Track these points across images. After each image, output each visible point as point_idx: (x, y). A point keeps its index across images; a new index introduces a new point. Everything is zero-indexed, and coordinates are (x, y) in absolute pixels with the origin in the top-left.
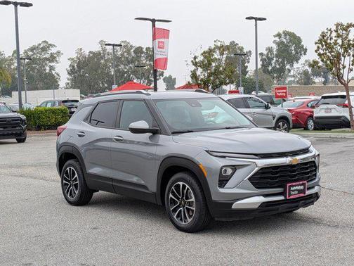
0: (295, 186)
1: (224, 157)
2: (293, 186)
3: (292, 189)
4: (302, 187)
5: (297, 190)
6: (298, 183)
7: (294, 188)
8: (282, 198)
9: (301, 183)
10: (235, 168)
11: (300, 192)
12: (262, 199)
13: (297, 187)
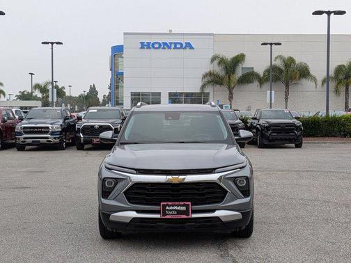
0: (173, 206)
1: (110, 169)
2: (169, 206)
3: (167, 208)
4: (183, 208)
5: (175, 210)
6: (177, 203)
7: (171, 208)
8: (157, 216)
9: (182, 203)
10: (117, 181)
11: (179, 212)
12: (134, 214)
13: (175, 208)
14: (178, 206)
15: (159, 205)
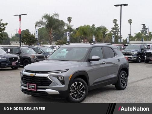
3: (29, 86)
4: (34, 87)
5: (31, 87)
8: (27, 88)
9: (33, 85)
11: (33, 88)
13: (31, 86)
14: (32, 85)
15: (27, 84)
